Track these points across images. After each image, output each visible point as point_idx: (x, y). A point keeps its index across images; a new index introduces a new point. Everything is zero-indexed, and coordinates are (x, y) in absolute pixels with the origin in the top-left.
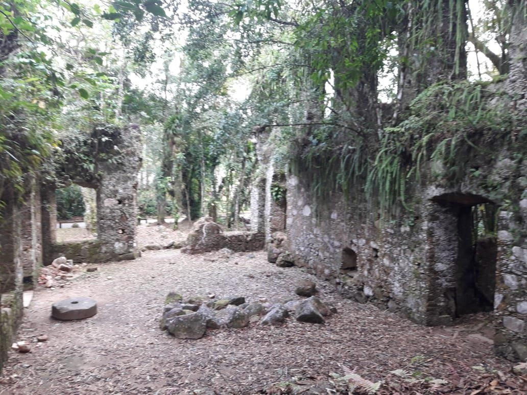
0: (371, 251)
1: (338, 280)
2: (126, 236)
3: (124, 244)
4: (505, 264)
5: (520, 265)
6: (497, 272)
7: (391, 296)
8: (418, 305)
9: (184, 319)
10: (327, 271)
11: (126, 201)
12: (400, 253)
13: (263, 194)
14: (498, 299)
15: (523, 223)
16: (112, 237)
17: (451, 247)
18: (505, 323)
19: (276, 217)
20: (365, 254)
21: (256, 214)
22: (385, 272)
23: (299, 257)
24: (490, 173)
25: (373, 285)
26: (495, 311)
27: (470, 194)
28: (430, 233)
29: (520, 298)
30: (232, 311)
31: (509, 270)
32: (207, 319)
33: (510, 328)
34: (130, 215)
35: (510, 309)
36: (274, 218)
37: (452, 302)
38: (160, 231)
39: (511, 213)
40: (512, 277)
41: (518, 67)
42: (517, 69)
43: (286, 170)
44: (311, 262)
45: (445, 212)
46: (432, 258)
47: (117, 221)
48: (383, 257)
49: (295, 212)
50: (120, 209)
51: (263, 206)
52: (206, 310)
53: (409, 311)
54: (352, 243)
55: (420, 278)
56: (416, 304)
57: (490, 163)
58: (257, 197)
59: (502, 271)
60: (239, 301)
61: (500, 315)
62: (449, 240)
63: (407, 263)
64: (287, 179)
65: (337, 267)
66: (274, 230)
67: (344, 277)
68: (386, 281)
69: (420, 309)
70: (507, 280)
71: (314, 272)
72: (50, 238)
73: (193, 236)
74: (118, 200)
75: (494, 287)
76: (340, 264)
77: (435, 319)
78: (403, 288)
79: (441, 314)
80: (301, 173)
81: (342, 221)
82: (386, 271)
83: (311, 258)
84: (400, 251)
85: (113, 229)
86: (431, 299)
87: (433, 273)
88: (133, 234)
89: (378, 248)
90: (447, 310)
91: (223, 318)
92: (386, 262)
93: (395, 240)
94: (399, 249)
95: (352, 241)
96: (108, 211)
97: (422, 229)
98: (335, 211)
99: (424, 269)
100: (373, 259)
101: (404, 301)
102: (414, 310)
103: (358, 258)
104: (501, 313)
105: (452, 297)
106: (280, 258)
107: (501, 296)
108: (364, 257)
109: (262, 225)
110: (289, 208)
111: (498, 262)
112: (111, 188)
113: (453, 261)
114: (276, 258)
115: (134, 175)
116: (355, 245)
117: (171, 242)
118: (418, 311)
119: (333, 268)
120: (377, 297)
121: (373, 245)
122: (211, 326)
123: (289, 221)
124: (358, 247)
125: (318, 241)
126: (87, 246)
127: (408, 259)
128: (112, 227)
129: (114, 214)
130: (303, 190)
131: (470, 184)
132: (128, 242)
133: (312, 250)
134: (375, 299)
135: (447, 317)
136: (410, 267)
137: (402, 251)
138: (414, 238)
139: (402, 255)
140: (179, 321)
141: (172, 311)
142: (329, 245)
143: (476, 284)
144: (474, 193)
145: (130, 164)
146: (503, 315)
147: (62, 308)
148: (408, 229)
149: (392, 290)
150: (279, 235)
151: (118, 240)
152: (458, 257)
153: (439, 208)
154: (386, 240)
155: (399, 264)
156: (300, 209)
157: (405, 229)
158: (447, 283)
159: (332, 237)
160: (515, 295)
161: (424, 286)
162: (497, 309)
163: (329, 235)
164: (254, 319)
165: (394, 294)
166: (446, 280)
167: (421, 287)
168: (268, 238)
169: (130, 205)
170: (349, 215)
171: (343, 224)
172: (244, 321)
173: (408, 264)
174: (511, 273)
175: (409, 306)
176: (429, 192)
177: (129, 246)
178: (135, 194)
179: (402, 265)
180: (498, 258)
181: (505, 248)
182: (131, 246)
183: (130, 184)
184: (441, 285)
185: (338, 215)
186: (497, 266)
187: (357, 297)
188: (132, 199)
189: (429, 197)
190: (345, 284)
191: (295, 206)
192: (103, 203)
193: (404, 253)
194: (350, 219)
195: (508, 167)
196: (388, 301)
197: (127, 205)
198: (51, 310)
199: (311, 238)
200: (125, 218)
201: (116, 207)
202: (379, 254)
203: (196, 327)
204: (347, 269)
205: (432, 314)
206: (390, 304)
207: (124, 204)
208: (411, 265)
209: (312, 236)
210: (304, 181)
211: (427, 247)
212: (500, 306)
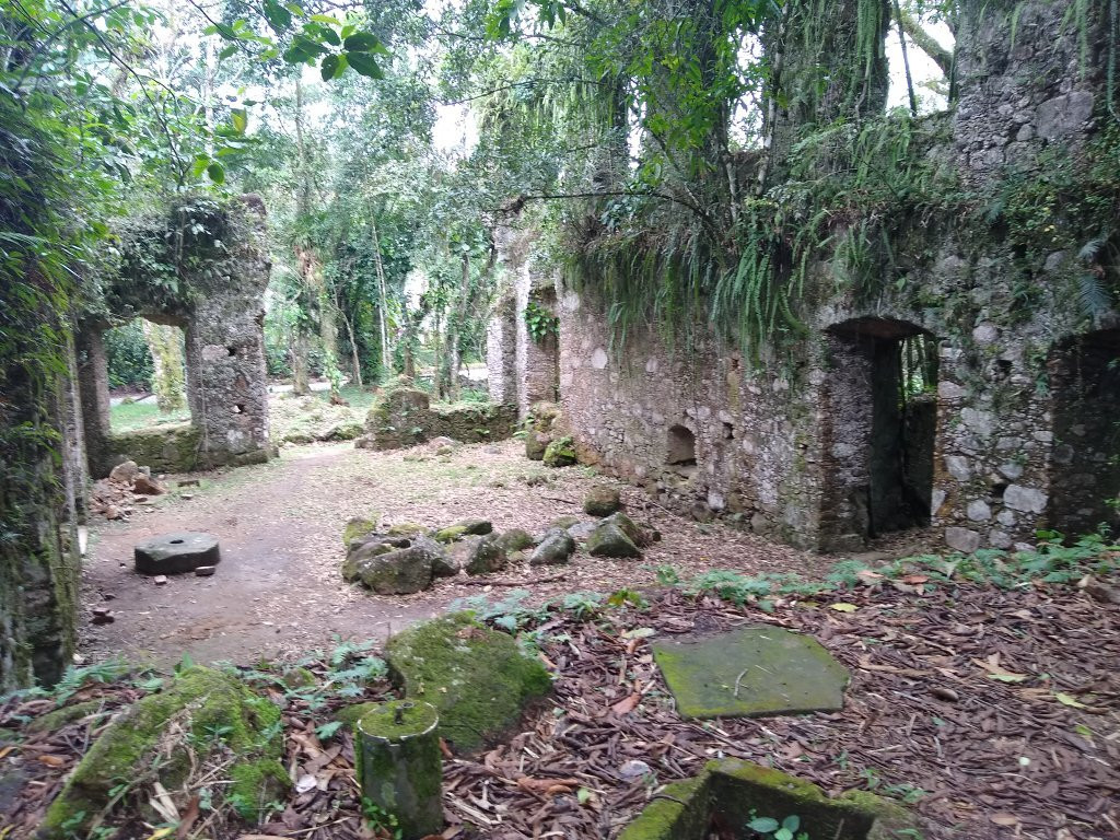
0: (721, 427)
1: (660, 485)
2: (249, 418)
3: (245, 433)
4: (948, 439)
5: (973, 438)
6: (936, 453)
7: (757, 507)
8: (803, 517)
9: (392, 560)
10: (639, 470)
11: (245, 350)
12: (773, 429)
13: (511, 328)
14: (937, 498)
15: (978, 368)
16: (222, 421)
17: (861, 414)
18: (948, 539)
19: (538, 374)
20: (709, 433)
21: (499, 368)
22: (746, 464)
23: (587, 447)
24: (925, 280)
25: (724, 490)
26: (933, 519)
27: (890, 320)
28: (825, 392)
29: (972, 494)
30: (475, 544)
31: (955, 449)
32: (432, 558)
33: (956, 547)
34: (252, 376)
35: (956, 515)
36: (533, 375)
37: (864, 510)
38: (306, 408)
39: (960, 351)
40: (960, 461)
41: (973, 92)
42: (970, 96)
43: (556, 281)
44: (609, 455)
45: (853, 352)
46: (828, 435)
47: (229, 388)
48: (742, 437)
49: (577, 363)
50: (233, 366)
51: (513, 352)
52: (427, 544)
53: (788, 531)
54: (686, 414)
55: (808, 471)
56: (803, 518)
57: (925, 264)
58: (500, 335)
59: (943, 452)
60: (483, 529)
61: (940, 525)
62: (858, 403)
63: (783, 447)
64: (559, 297)
65: (658, 462)
66: (534, 398)
67: (671, 479)
68: (747, 481)
69: (808, 525)
70: (952, 466)
71: (615, 472)
72: (98, 426)
73: (378, 414)
74: (229, 349)
75: (931, 479)
76: (664, 455)
77: (834, 540)
78: (778, 491)
79: (844, 531)
80: (587, 287)
81: (667, 376)
82: (747, 462)
83: (610, 447)
84: (772, 425)
85: (222, 404)
86: (827, 507)
87: (831, 462)
88: (262, 414)
89: (732, 422)
90: (854, 524)
91: (460, 555)
92: (748, 446)
93: (763, 406)
94: (770, 421)
95: (685, 413)
96: (210, 369)
97: (810, 384)
98: (654, 357)
99: (814, 455)
100: (724, 443)
101: (780, 513)
102: (797, 528)
103: (696, 442)
104: (942, 521)
105: (864, 502)
106: (550, 451)
107: (943, 493)
108: (708, 441)
109: (511, 389)
110: (564, 354)
111: (938, 436)
112: (214, 324)
113: (865, 439)
114: (543, 451)
115: (256, 298)
116: (692, 419)
117: (331, 428)
118: (804, 529)
119: (652, 464)
120: (731, 510)
121: (725, 417)
122: (441, 570)
123: (566, 380)
124: (698, 423)
125: (621, 415)
126: (174, 439)
127: (786, 439)
128: (220, 400)
129: (222, 376)
130: (590, 319)
131: (893, 300)
132: (252, 429)
133: (612, 433)
134: (729, 513)
135: (854, 537)
136: (791, 453)
137: (776, 425)
138: (796, 402)
139: (776, 432)
140: (383, 563)
141: (364, 547)
142: (644, 422)
143: (905, 478)
144: (899, 317)
145: (247, 275)
146: (946, 525)
147: (155, 553)
148: (785, 385)
149: (757, 496)
150: (544, 406)
151: (232, 426)
152: (873, 430)
153: (840, 345)
154: (748, 407)
155: (769, 449)
156: (587, 355)
157: (781, 384)
158: (853, 478)
159: (649, 406)
160: (966, 490)
161: (814, 484)
162: (935, 516)
163: (643, 403)
164: (513, 555)
165: (761, 502)
166: (852, 472)
167: (809, 488)
168: (525, 413)
169: (252, 357)
170: (679, 364)
171: (668, 381)
172: (497, 561)
173: (786, 448)
174: (958, 453)
175: (789, 521)
176: (823, 318)
177: (253, 437)
178: (259, 336)
179: (776, 450)
180: (937, 429)
181: (949, 411)
182: (259, 438)
183: (250, 315)
184: (844, 481)
185: (660, 365)
186: (936, 444)
187: (696, 513)
188: (256, 345)
189: (822, 326)
190: (674, 491)
191: (577, 351)
192: (200, 354)
193: (779, 430)
194: (681, 373)
195: (955, 271)
196: (751, 515)
197: (246, 357)
198: (133, 555)
199: (610, 411)
200: (244, 383)
201: (225, 362)
202: (734, 432)
203: (414, 572)
204: (677, 463)
205: (830, 532)
206: (756, 521)
207: (241, 356)
208: (791, 449)
209: (610, 406)
210: (593, 302)
211: (819, 416)
212: (940, 510)
